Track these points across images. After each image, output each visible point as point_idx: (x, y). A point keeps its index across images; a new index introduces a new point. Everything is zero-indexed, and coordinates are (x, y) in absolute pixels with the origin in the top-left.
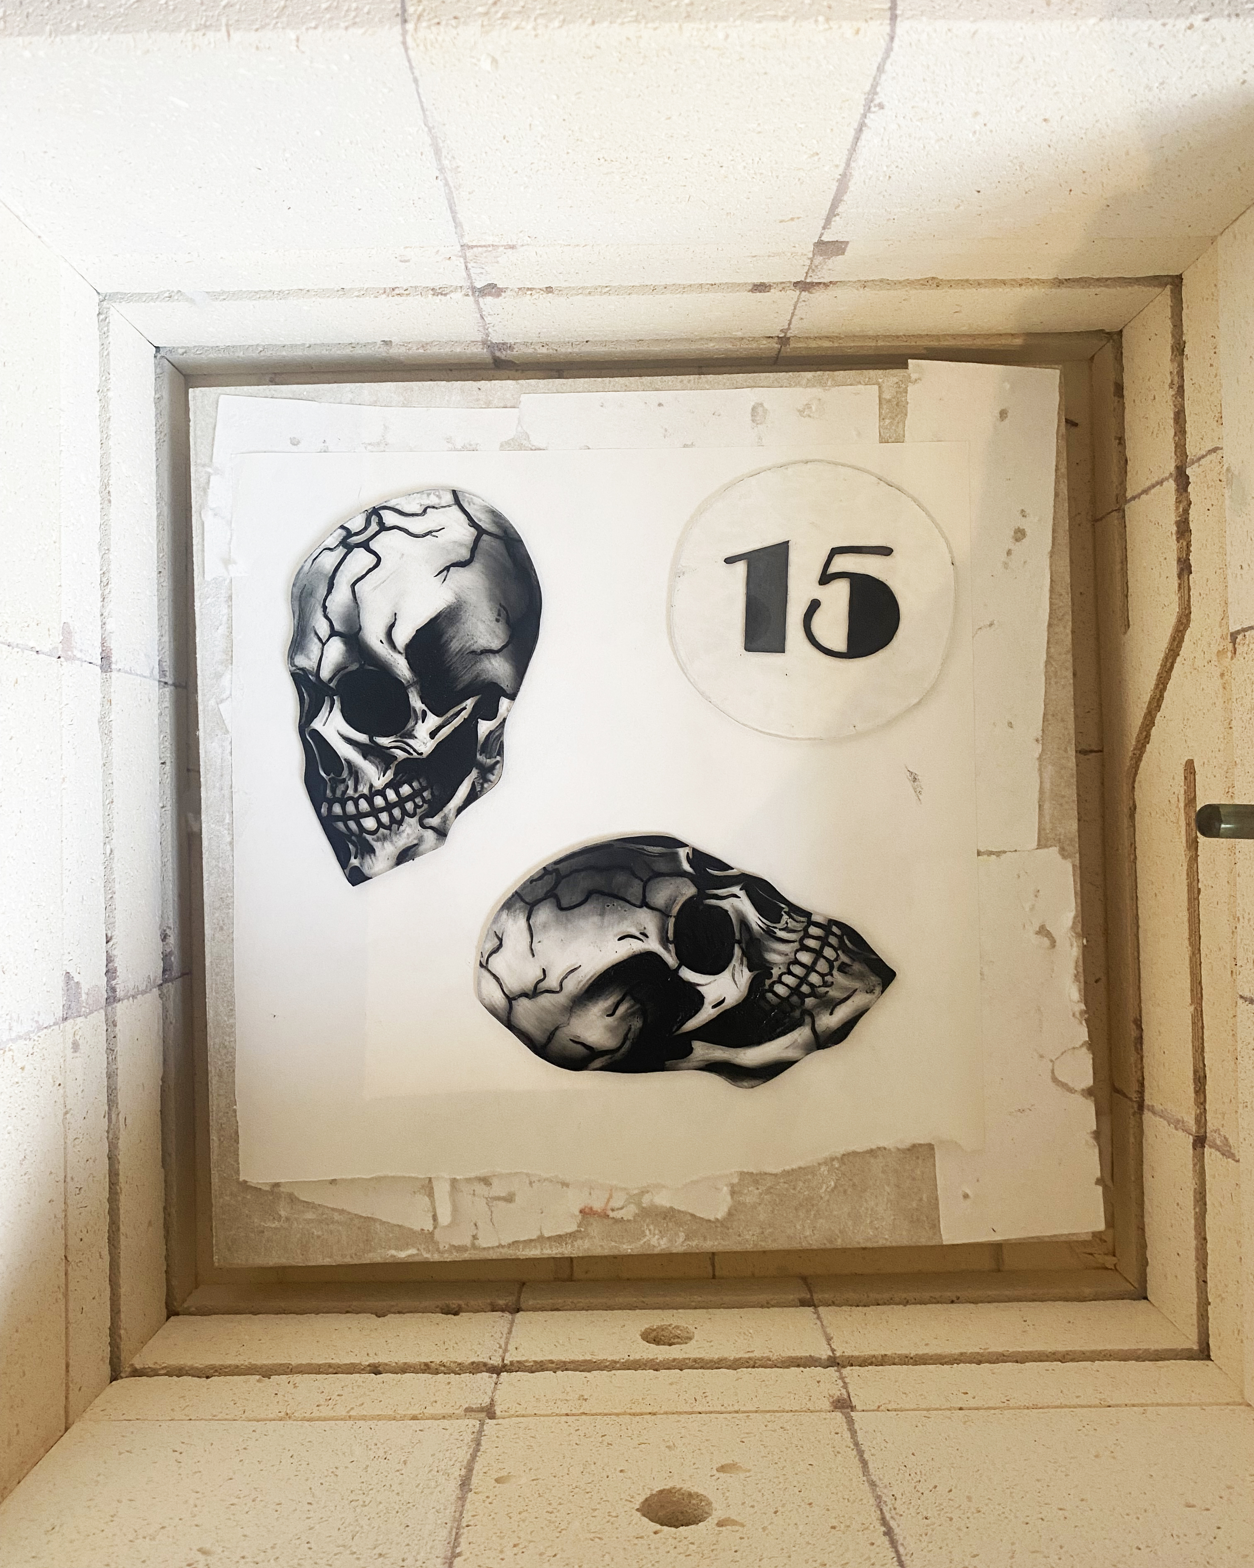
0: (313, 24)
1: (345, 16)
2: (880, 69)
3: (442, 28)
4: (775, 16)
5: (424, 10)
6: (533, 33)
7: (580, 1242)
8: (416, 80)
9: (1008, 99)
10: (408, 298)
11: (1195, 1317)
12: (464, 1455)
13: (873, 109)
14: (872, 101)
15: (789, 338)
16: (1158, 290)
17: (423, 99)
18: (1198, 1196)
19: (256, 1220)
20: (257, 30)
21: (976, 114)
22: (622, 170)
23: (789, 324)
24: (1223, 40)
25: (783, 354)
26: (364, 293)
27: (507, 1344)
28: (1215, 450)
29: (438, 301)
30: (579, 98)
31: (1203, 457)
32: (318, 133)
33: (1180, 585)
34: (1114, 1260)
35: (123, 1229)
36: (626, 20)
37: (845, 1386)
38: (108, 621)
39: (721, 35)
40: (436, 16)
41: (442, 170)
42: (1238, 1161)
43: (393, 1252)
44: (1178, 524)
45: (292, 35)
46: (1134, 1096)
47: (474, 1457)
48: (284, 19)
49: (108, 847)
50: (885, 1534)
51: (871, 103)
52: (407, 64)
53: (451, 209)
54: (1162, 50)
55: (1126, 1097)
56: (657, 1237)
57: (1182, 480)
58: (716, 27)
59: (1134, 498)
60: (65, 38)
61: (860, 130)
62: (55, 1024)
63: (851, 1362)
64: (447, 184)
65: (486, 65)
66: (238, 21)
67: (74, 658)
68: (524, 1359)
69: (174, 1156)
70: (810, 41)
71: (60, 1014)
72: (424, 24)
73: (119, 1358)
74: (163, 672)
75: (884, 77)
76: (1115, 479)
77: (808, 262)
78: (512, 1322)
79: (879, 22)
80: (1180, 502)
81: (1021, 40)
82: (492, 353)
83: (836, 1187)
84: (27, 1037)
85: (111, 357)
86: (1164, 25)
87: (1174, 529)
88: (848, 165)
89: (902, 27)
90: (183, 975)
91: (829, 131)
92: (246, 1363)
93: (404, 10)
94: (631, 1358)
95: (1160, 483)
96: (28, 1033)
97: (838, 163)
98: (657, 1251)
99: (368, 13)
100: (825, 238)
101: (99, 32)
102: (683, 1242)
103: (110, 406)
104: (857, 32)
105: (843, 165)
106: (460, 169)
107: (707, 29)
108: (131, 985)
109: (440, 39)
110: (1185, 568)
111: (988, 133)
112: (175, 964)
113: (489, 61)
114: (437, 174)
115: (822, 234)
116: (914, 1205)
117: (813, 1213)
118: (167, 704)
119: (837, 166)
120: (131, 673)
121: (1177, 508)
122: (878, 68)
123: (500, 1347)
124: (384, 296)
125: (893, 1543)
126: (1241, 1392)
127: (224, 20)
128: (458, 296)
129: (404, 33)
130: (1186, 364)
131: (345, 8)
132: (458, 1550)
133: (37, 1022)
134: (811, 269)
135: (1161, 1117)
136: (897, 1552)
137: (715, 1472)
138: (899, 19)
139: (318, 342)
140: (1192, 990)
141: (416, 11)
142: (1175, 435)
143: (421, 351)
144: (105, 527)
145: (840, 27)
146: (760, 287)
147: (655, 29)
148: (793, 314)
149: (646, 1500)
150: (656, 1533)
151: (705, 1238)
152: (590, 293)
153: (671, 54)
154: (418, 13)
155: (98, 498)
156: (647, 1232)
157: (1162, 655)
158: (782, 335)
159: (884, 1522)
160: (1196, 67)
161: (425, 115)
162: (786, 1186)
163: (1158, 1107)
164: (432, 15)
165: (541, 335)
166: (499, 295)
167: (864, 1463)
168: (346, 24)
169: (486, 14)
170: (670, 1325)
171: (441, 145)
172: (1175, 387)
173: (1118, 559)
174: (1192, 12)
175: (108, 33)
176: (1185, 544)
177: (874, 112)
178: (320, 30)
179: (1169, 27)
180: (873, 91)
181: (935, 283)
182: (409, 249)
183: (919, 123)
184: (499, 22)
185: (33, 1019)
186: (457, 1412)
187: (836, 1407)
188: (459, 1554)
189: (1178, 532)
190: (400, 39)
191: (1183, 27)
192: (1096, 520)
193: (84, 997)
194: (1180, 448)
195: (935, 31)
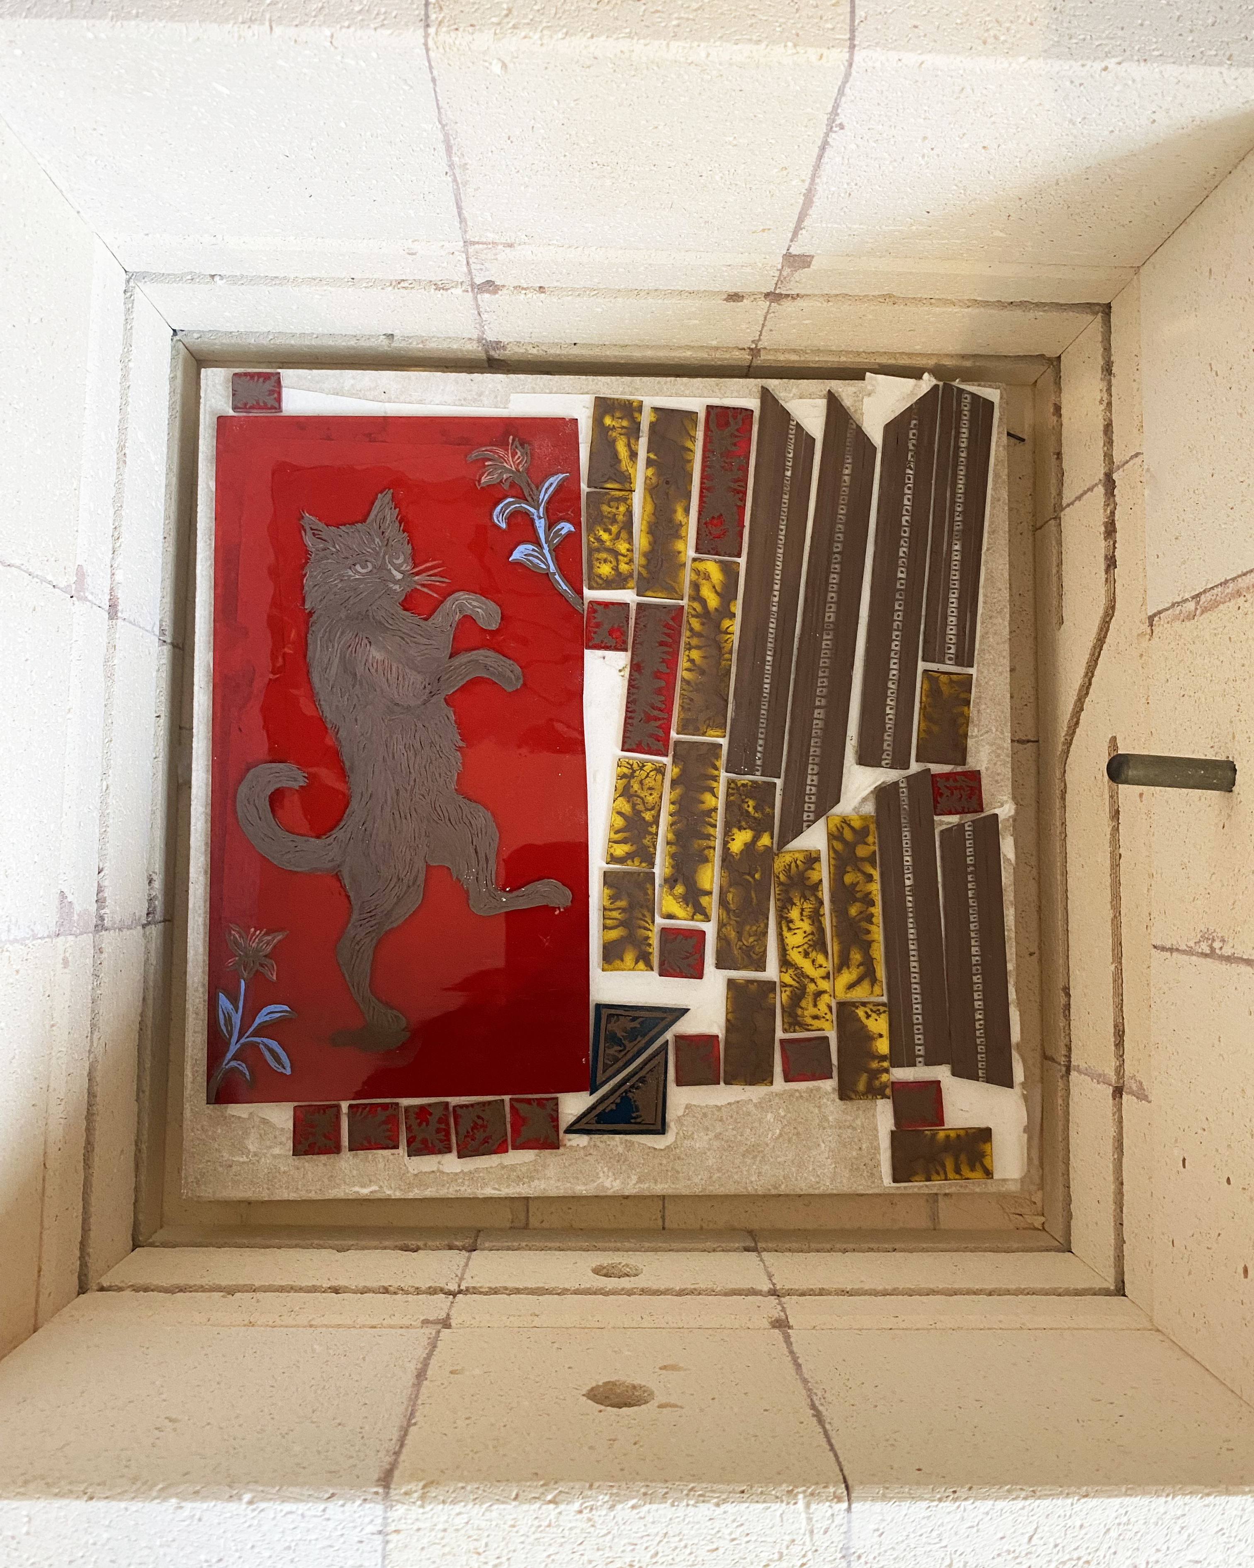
0: (346, 24)
1: (375, 18)
2: (841, 92)
3: (459, 33)
4: (750, 40)
5: (444, 17)
6: (540, 42)
7: (536, 1182)
8: (434, 80)
9: (952, 126)
10: (413, 291)
11: (1112, 1259)
12: (422, 1353)
13: (834, 129)
14: (833, 122)
15: (759, 350)
16: (1090, 317)
17: (439, 98)
18: (1116, 1144)
19: (225, 1154)
20: (297, 26)
21: (925, 138)
22: (612, 175)
23: (760, 335)
24: (1134, 81)
25: (754, 364)
26: (373, 283)
27: (463, 1274)
28: (1137, 455)
29: (439, 296)
30: (577, 104)
31: (1127, 462)
32: (343, 125)
33: (1107, 579)
34: (1043, 1219)
35: (97, 1150)
36: (621, 36)
37: (784, 1310)
38: (117, 572)
39: (703, 54)
40: (455, 24)
41: (451, 166)
42: (1150, 1102)
43: (357, 1189)
44: (1106, 525)
45: (327, 32)
46: (1062, 1060)
47: (429, 1356)
48: (321, 18)
49: (105, 783)
50: (814, 1416)
51: (833, 124)
52: (427, 64)
53: (457, 204)
54: (1082, 88)
55: (1056, 1062)
56: (610, 1179)
57: (1109, 484)
58: (699, 46)
59: (1068, 505)
60: (125, 23)
61: (823, 148)
62: (49, 936)
63: (789, 1293)
64: (455, 180)
65: (497, 68)
66: (279, 17)
67: (86, 599)
68: (479, 1285)
69: (147, 1093)
70: (780, 63)
71: (53, 928)
72: (444, 29)
73: (86, 1275)
74: (162, 632)
75: (843, 99)
76: (1054, 492)
77: (777, 274)
78: (469, 1258)
79: (839, 50)
80: (1108, 505)
81: (961, 72)
82: (487, 352)
83: (781, 1135)
84: (22, 941)
85: (134, 331)
86: (1083, 65)
87: (1103, 529)
88: (813, 180)
89: (859, 55)
90: (165, 921)
91: (796, 147)
92: (211, 1284)
93: (427, 16)
94: (582, 1287)
95: (1091, 489)
96: (24, 939)
97: (804, 178)
98: (610, 1193)
99: (395, 17)
100: (793, 251)
101: (156, 20)
102: (635, 1184)
103: (130, 376)
104: (821, 57)
105: (808, 181)
106: (468, 166)
107: (691, 48)
108: (117, 919)
109: (457, 42)
110: (1111, 563)
111: (936, 157)
112: (158, 910)
113: (500, 65)
114: (447, 169)
115: (790, 246)
116: (854, 1153)
117: (758, 1159)
118: (164, 661)
119: (803, 181)
120: (134, 625)
121: (1105, 510)
122: (839, 90)
123: (457, 1276)
124: (390, 288)
125: (821, 1422)
126: (1151, 1320)
127: (268, 16)
128: (458, 291)
129: (426, 36)
130: (1114, 381)
131: (375, 12)
132: (413, 1421)
133: (33, 930)
134: (780, 281)
135: (1086, 1074)
136: (824, 1428)
137: (657, 1370)
138: (857, 48)
139: (326, 332)
140: (1113, 950)
141: (437, 18)
142: (1104, 445)
143: (421, 346)
144: (119, 484)
145: (806, 52)
146: (735, 297)
147: (646, 45)
148: (763, 325)
149: (592, 1389)
150: (600, 1411)
151: (656, 1182)
152: (579, 295)
153: (658, 67)
154: (439, 19)
155: (115, 456)
156: (601, 1174)
157: (1091, 644)
158: (753, 346)
159: (813, 1407)
160: (1112, 105)
161: (439, 112)
162: (735, 1132)
163: (1083, 1066)
164: (452, 22)
165: (533, 335)
166: (495, 292)
167: (798, 1366)
168: (376, 25)
169: (499, 24)
170: (620, 1263)
171: (452, 142)
172: (1105, 403)
173: (1055, 564)
174: (1107, 56)
175: (164, 21)
176: (1112, 543)
177: (836, 132)
178: (352, 29)
179: (1087, 68)
180: (835, 112)
181: (889, 298)
182: (416, 243)
183: (875, 145)
184: (510, 31)
185: (29, 927)
186: (413, 1323)
187: (774, 1327)
188: (415, 1424)
189: (1106, 532)
190: (423, 41)
191: (1100, 68)
192: (1036, 529)
193: (76, 917)
194: (1108, 457)
195: (888, 60)
